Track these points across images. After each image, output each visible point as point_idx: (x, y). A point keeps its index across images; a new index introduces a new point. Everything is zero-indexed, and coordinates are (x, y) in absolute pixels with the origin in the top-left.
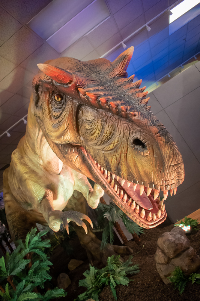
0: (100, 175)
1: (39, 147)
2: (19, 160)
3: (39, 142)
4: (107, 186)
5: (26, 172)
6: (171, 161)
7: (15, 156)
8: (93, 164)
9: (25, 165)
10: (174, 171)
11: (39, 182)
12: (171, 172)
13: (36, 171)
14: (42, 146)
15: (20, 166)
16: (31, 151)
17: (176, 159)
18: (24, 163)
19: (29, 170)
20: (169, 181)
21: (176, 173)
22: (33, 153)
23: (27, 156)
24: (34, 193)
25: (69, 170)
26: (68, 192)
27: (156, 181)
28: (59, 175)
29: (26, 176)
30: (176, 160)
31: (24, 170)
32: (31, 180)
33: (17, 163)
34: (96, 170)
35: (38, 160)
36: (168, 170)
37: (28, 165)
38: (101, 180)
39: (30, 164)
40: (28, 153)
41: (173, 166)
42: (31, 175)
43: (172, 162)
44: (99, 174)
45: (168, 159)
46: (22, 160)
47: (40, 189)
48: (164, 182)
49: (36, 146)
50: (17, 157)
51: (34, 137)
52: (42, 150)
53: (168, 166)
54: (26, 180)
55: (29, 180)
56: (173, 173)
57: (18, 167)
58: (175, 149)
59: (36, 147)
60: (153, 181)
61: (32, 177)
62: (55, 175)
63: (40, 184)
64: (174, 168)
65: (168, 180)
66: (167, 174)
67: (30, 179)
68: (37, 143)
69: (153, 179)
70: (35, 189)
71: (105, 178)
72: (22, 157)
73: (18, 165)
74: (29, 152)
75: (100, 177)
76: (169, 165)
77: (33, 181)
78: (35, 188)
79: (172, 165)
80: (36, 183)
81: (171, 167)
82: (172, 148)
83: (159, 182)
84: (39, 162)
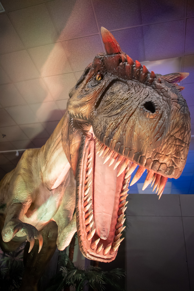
0: (83, 171)
1: (53, 150)
2: (28, 156)
3: (55, 145)
4: (81, 185)
5: (24, 168)
6: (176, 130)
7: (28, 152)
8: (85, 156)
9: (29, 162)
10: (173, 145)
11: (28, 184)
12: (170, 144)
13: (33, 174)
14: (55, 150)
15: (24, 161)
16: (43, 154)
17: (182, 133)
18: (29, 161)
19: (28, 168)
20: (161, 155)
21: (175, 150)
22: (43, 156)
23: (36, 157)
24: (16, 190)
25: (61, 194)
26: (45, 214)
27: (146, 151)
28: (49, 191)
29: (22, 171)
30: (183, 135)
31: (24, 165)
32: (23, 178)
33: (25, 157)
34: (84, 163)
35: (42, 164)
36: (167, 139)
37: (31, 165)
38: (80, 176)
39: (33, 165)
40: (39, 154)
41: (176, 139)
42: (26, 173)
43: (176, 133)
44: (83, 168)
45: (174, 126)
46: (30, 158)
47: (24, 190)
48: (154, 154)
49: (51, 148)
50: (29, 154)
51: (55, 138)
52: (53, 155)
53: (168, 135)
54: (19, 174)
55: (21, 176)
56: (171, 147)
57: (22, 161)
58: (187, 124)
59: (50, 150)
60: (142, 150)
61: (26, 176)
62: (47, 189)
63: (27, 186)
64: (176, 142)
65: (160, 153)
66: (164, 144)
67: (23, 176)
68: (53, 145)
69: (144, 147)
70: (19, 187)
71: (86, 176)
72: (32, 156)
73: (24, 159)
74: (41, 154)
75: (81, 172)
76: (172, 134)
77: (24, 179)
78: (21, 186)
79: (175, 137)
80: (24, 183)
81: (173, 137)
82: (184, 119)
83: (148, 151)
84: (42, 167)
